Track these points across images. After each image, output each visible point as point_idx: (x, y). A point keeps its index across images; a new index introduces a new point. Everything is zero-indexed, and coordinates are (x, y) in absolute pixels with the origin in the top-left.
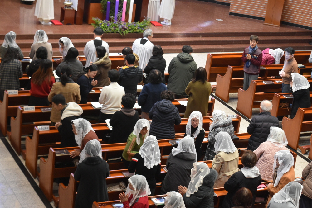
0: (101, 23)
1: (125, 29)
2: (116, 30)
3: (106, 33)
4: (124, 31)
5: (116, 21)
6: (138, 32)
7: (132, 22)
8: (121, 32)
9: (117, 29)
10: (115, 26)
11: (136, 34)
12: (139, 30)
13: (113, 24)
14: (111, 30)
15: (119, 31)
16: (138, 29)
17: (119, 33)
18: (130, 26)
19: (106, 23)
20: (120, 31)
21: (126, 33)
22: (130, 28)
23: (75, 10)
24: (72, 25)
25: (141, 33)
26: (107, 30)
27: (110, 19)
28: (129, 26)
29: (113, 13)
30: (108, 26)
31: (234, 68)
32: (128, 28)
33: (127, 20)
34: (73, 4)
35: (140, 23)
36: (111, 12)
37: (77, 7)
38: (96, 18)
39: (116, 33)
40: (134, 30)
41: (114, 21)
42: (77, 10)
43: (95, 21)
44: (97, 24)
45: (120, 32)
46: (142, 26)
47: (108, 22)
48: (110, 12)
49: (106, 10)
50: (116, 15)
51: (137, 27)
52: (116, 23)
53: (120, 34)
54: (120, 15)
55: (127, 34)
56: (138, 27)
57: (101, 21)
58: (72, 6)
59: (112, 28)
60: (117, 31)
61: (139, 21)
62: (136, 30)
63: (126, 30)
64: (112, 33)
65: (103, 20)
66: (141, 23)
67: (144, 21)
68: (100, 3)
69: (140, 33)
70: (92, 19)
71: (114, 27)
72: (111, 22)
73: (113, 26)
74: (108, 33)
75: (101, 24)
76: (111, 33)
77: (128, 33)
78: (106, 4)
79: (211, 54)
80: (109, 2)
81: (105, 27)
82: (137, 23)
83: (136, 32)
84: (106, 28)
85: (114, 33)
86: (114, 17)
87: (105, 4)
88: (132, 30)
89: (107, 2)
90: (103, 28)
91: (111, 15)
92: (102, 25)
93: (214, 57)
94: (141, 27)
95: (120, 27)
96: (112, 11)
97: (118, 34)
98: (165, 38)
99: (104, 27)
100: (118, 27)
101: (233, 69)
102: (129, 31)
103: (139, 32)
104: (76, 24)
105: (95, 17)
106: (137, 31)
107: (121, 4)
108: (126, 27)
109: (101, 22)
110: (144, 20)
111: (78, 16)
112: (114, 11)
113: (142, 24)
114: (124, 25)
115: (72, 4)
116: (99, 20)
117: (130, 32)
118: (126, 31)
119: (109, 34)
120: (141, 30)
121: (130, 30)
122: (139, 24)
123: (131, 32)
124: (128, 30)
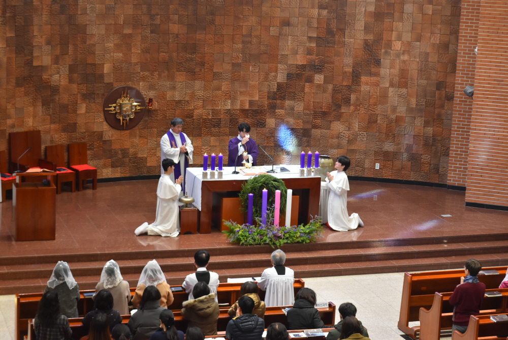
0: (238, 229)
1: (280, 237)
2: (263, 240)
3: (246, 245)
4: (277, 242)
5: (263, 225)
7: (291, 226)
8: (273, 243)
9: (265, 238)
10: (262, 234)
11: (297, 244)
12: (302, 239)
13: (259, 231)
14: (255, 240)
15: (268, 241)
16: (300, 236)
17: (268, 244)
18: (288, 232)
19: (247, 230)
20: (271, 241)
21: (280, 244)
22: (287, 235)
23: (198, 210)
24: (194, 235)
25: (306, 242)
26: (248, 241)
27: (254, 223)
28: (285, 233)
29: (259, 212)
30: (249, 234)
31: (444, 295)
32: (284, 235)
33: (282, 222)
34: (195, 200)
35: (304, 226)
36: (256, 211)
37: (200, 205)
38: (230, 221)
39: (264, 244)
40: (294, 238)
41: (260, 225)
42: (200, 210)
43: (228, 226)
44: (231, 231)
45: (270, 243)
46: (307, 231)
47: (251, 227)
48: (254, 210)
49: (247, 207)
50: (264, 215)
51: (299, 233)
52: (264, 229)
53: (271, 245)
54: (271, 215)
55: (282, 246)
57: (239, 225)
58: (194, 203)
59: (257, 237)
60: (265, 241)
61: (303, 224)
62: (297, 238)
63: (281, 238)
64: (258, 244)
65: (241, 224)
66: (307, 226)
67: (311, 223)
68: (238, 196)
69: (304, 243)
70: (224, 224)
71: (260, 235)
72: (255, 227)
73: (258, 234)
75: (238, 231)
76: (256, 244)
77: (284, 243)
78: (247, 199)
79: (411, 274)
80: (251, 194)
81: (245, 236)
82: (300, 227)
83: (298, 242)
84: (247, 238)
85: (260, 244)
86: (261, 219)
88: (290, 239)
89: (248, 195)
90: (241, 237)
91: (257, 217)
92: (240, 233)
93: (415, 278)
94: (305, 233)
95: (270, 235)
96: (258, 209)
97: (267, 246)
98: (348, 250)
99: (243, 236)
100: (266, 235)
101: (442, 297)
102: (285, 241)
103: (303, 241)
104: (201, 233)
105: (228, 219)
106: (300, 240)
108: (280, 235)
109: (239, 228)
110: (311, 221)
111: (204, 219)
112: (261, 208)
113: (308, 228)
114: (276, 232)
115: (193, 201)
116: (234, 224)
117: (287, 243)
118: (281, 240)
119: (252, 246)
120: (305, 238)
121: (287, 238)
122: (302, 228)
123: (289, 242)
124: (284, 239)
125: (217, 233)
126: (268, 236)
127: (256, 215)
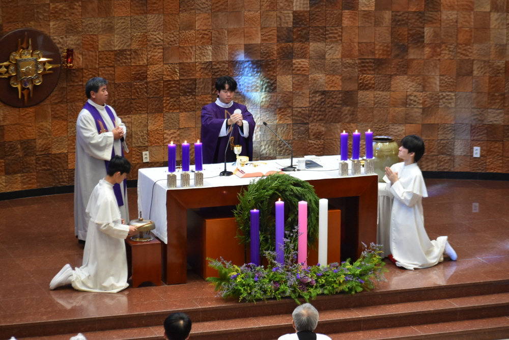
0: (235, 273)
1: (309, 285)
2: (280, 290)
3: (251, 301)
4: (305, 292)
5: (279, 265)
6: (347, 290)
7: (328, 264)
8: (297, 295)
9: (282, 287)
10: (277, 279)
11: (341, 296)
12: (349, 285)
13: (271, 275)
14: (265, 292)
15: (288, 292)
16: (345, 282)
17: (289, 297)
18: (323, 275)
19: (251, 274)
20: (294, 292)
21: (310, 296)
22: (322, 281)
23: (163, 243)
24: (157, 287)
25: (356, 292)
26: (253, 293)
27: (263, 261)
28: (319, 277)
29: (270, 242)
30: (255, 282)
32: (317, 281)
33: (313, 258)
35: (351, 263)
36: (266, 240)
37: (166, 234)
38: (219, 260)
39: (282, 298)
40: (335, 286)
41: (273, 265)
42: (166, 242)
43: (216, 268)
44: (223, 278)
45: (293, 296)
46: (358, 272)
47: (258, 268)
48: (261, 238)
49: (248, 234)
50: (281, 246)
51: (343, 276)
52: (280, 271)
53: (293, 299)
54: (291, 246)
55: (313, 299)
56: (345, 275)
57: (236, 267)
58: (154, 231)
59: (269, 287)
60: (284, 292)
62: (340, 284)
63: (312, 287)
64: (270, 299)
65: (240, 265)
66: (357, 263)
67: (364, 257)
68: (232, 215)
69: (353, 293)
70: (210, 265)
71: (275, 283)
72: (265, 268)
73: (270, 281)
74: (258, 300)
75: (235, 278)
76: (267, 299)
77: (318, 295)
78: (249, 219)
80: (255, 210)
81: (248, 285)
82: (345, 265)
83: (343, 292)
84: (251, 288)
85: (275, 298)
86: (274, 254)
87: (246, 217)
88: (328, 287)
89: (250, 213)
90: (240, 288)
91: (267, 250)
92: (239, 280)
94: (354, 275)
95: (293, 281)
96: (269, 236)
97: (287, 300)
99: (244, 285)
100: (285, 282)
102: (320, 291)
103: (350, 289)
104: (170, 284)
105: (216, 257)
106: (345, 287)
108: (310, 280)
109: (237, 271)
110: (364, 254)
111: (173, 258)
112: (273, 234)
113: (359, 267)
114: (303, 275)
115: (153, 227)
116: (228, 264)
117: (323, 294)
118: (311, 290)
119: (261, 302)
120: (354, 285)
121: (322, 286)
122: (348, 266)
123: (326, 292)
124: (316, 287)
125: (198, 282)
126: (288, 284)
127: (266, 247)
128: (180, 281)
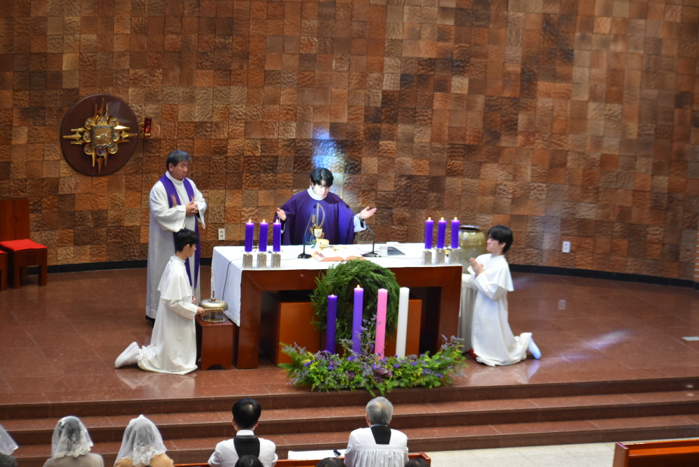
0: (309, 361)
1: (385, 377)
2: (355, 381)
3: (323, 390)
4: (381, 384)
5: (355, 354)
6: (424, 384)
7: (406, 355)
8: (372, 386)
9: (357, 377)
10: (352, 369)
11: (418, 390)
12: (426, 379)
13: (346, 364)
14: (339, 381)
15: (363, 383)
16: (423, 375)
17: (364, 388)
18: (400, 367)
19: (325, 362)
20: (369, 383)
21: (386, 389)
22: (399, 373)
23: (235, 325)
24: (227, 371)
25: (434, 386)
26: (327, 382)
27: (338, 350)
28: (395, 369)
29: (347, 330)
30: (329, 370)
32: (393, 373)
33: (390, 349)
34: (229, 306)
35: (430, 356)
36: (343, 327)
37: (239, 316)
38: (293, 346)
39: (356, 388)
40: (412, 379)
41: (349, 354)
42: (239, 324)
43: (290, 354)
44: (296, 365)
45: (368, 387)
46: (437, 365)
47: (333, 356)
48: (338, 326)
49: (325, 320)
50: (357, 335)
51: (421, 369)
52: (356, 360)
53: (368, 391)
54: (369, 335)
55: (388, 391)
56: (423, 368)
57: (310, 354)
58: (227, 313)
59: (344, 376)
60: (358, 383)
61: (428, 352)
62: (417, 377)
63: (388, 379)
64: (344, 389)
65: (314, 352)
66: (436, 357)
67: (444, 351)
68: (309, 300)
69: (431, 387)
70: (283, 350)
71: (350, 372)
72: (341, 357)
73: (345, 370)
74: (332, 389)
75: (309, 365)
76: (341, 389)
77: (394, 387)
78: (326, 304)
79: (627, 446)
80: (333, 296)
81: (322, 374)
82: (423, 358)
83: (420, 386)
84: (325, 376)
85: (349, 389)
86: (350, 342)
87: (323, 302)
88: (405, 380)
89: (327, 298)
90: (313, 376)
91: (343, 338)
92: (312, 367)
93: (633, 454)
94: (432, 369)
95: (368, 371)
96: (346, 324)
97: (361, 391)
99: (317, 374)
100: (361, 372)
102: (396, 383)
103: (428, 383)
104: (240, 368)
105: (290, 342)
106: (422, 381)
107: (373, 300)
108: (386, 372)
109: (311, 358)
110: (444, 347)
111: (245, 341)
112: (350, 322)
113: (438, 361)
114: (379, 366)
115: (226, 308)
116: (302, 350)
117: (399, 387)
118: (387, 382)
119: (334, 392)
120: (432, 379)
121: (399, 378)
122: (427, 359)
123: (402, 385)
124: (392, 379)
125: (269, 368)
126: (364, 374)
127: (342, 335)
128: (251, 366)
